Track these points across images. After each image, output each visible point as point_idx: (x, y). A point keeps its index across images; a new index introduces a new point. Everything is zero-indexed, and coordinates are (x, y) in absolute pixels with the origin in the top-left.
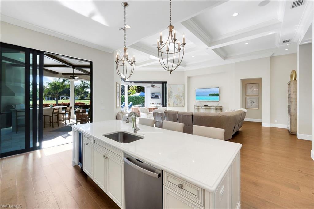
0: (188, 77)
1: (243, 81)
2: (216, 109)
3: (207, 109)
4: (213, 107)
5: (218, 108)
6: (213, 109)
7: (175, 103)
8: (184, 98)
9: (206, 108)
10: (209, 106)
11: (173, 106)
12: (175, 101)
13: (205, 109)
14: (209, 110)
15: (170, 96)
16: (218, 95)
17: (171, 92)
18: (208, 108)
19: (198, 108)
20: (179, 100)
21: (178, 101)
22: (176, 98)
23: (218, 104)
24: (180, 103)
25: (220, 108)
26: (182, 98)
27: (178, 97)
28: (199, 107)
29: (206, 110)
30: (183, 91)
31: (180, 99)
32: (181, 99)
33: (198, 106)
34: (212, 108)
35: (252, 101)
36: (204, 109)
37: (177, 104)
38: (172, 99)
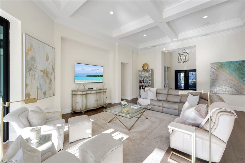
0: (61, 37)
7: (41, 89)
10: (95, 88)
12: (40, 85)
15: (30, 70)
16: (102, 76)
20: (48, 81)
21: (46, 84)
24: (50, 88)
26: (53, 77)
32: (51, 80)
37: (44, 94)
38: (35, 78)
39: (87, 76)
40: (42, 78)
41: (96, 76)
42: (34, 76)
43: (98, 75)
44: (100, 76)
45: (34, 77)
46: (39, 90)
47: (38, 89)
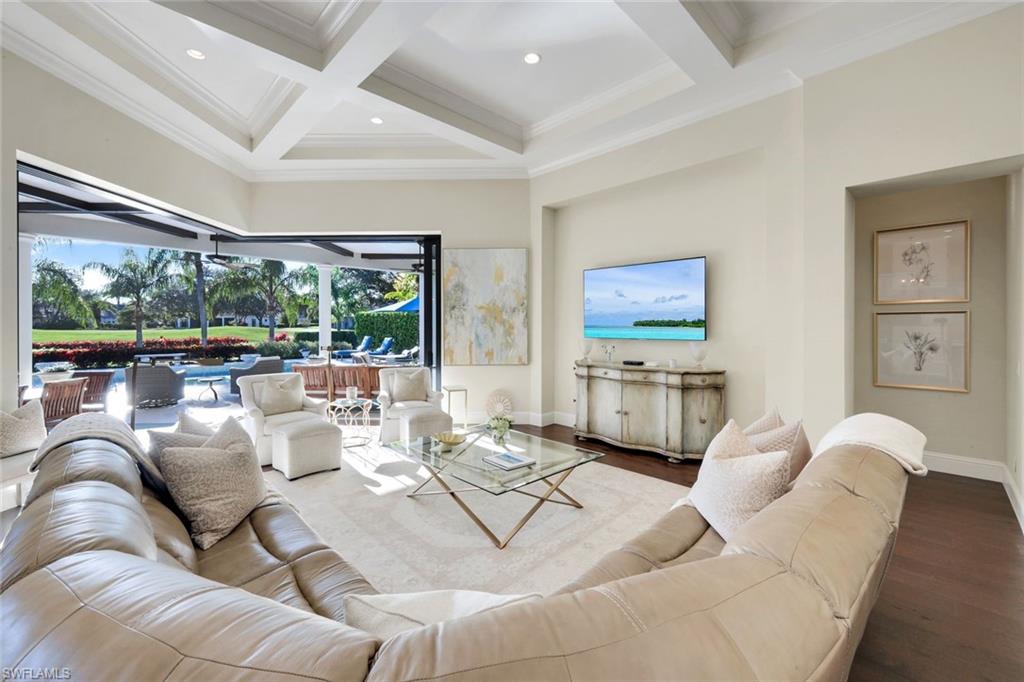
0: (544, 208)
1: (859, 197)
2: (685, 389)
3: (634, 382)
4: (668, 373)
5: (697, 381)
6: (668, 386)
7: (480, 345)
8: (528, 323)
9: (628, 376)
11: (471, 364)
12: (477, 337)
13: (623, 382)
14: (646, 390)
15: (453, 308)
16: (702, 323)
17: (460, 287)
18: (639, 377)
19: (590, 378)
20: (500, 330)
21: (494, 335)
22: (484, 320)
23: (701, 359)
24: (508, 345)
25: (709, 380)
26: (518, 320)
27: (494, 314)
28: (595, 372)
29: (629, 389)
30: (523, 280)
31: (503, 322)
32: (512, 327)
33: (589, 367)
34: (661, 378)
35: (917, 338)
36: (619, 386)
37: (489, 354)
38: (463, 324)
39: (637, 324)
40: (483, 323)
41: (674, 326)
42: (462, 318)
43: (685, 320)
44: (693, 322)
45: (460, 320)
46: (474, 345)
47: (471, 343)
